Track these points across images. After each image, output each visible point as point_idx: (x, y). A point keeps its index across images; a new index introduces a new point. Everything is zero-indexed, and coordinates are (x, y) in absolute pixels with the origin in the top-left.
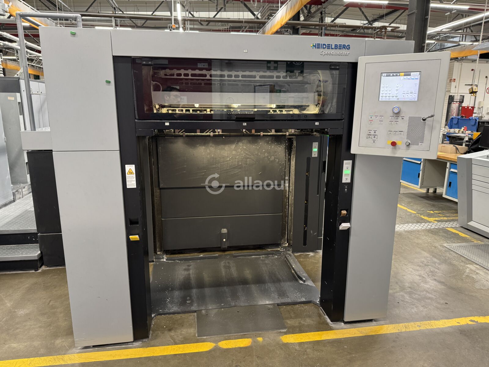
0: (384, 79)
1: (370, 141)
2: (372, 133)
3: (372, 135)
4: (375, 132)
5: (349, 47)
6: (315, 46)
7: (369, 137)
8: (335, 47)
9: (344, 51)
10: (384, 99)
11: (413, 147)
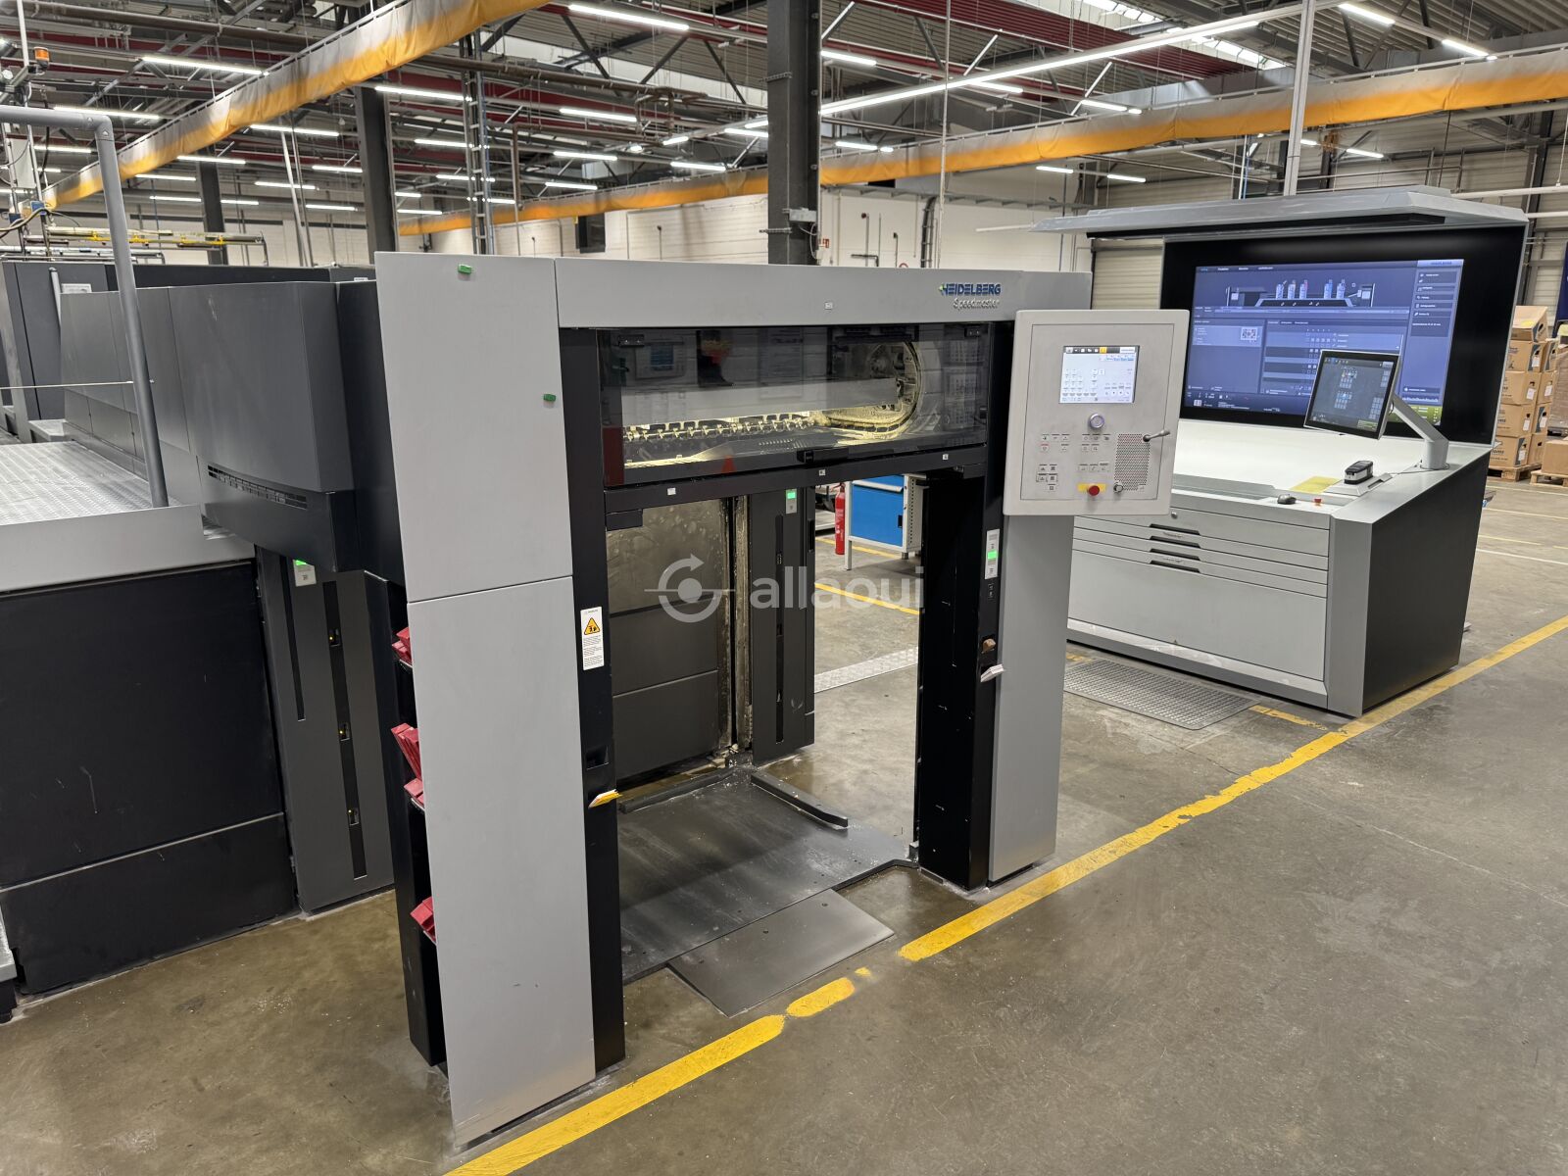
0: (1069, 359)
1: (1045, 486)
2: (1048, 470)
3: (1047, 476)
4: (1053, 469)
5: (999, 290)
6: (946, 290)
7: (1042, 479)
8: (978, 289)
9: (992, 299)
10: (1069, 400)
11: (1126, 494)
